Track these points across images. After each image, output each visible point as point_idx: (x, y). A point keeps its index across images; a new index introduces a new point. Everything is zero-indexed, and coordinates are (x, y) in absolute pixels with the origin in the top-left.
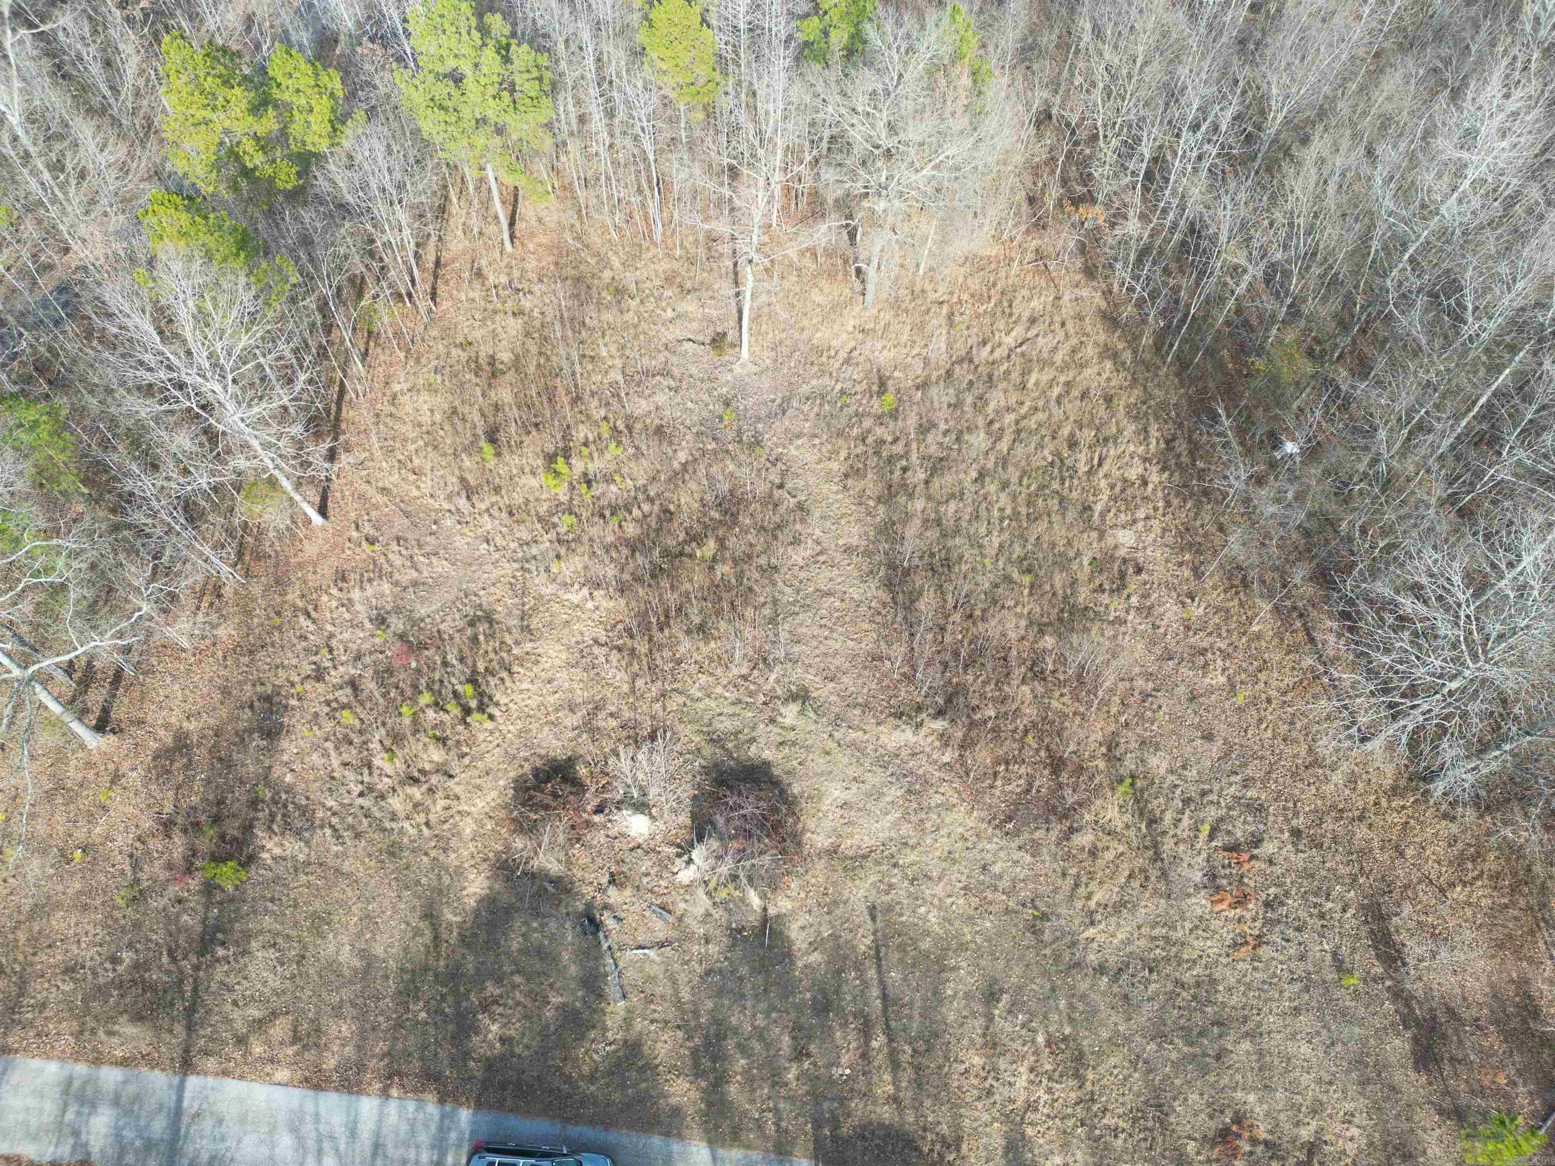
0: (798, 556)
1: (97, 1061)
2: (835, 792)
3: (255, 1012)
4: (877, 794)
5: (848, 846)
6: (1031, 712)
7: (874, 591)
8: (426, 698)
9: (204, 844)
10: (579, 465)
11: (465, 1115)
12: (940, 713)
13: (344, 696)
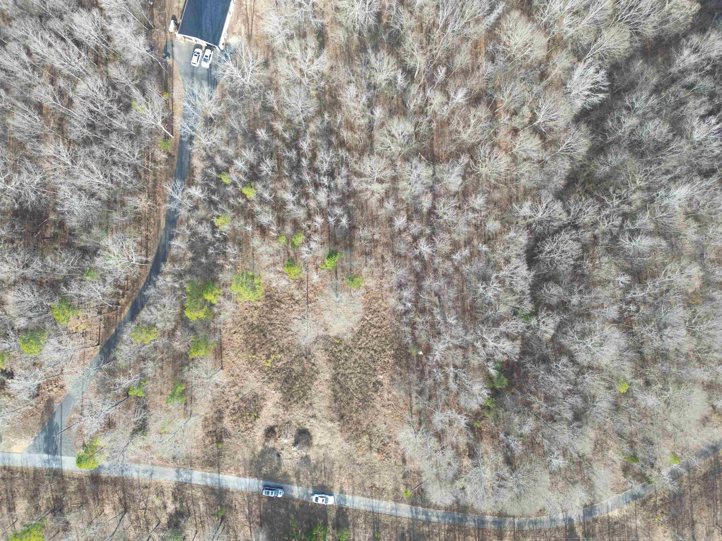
0: (316, 383)
1: (206, 472)
2: (319, 435)
3: (228, 466)
4: (326, 435)
5: (320, 444)
6: (355, 419)
7: (330, 392)
9: (215, 438)
11: (261, 481)
12: (338, 420)
13: (233, 411)
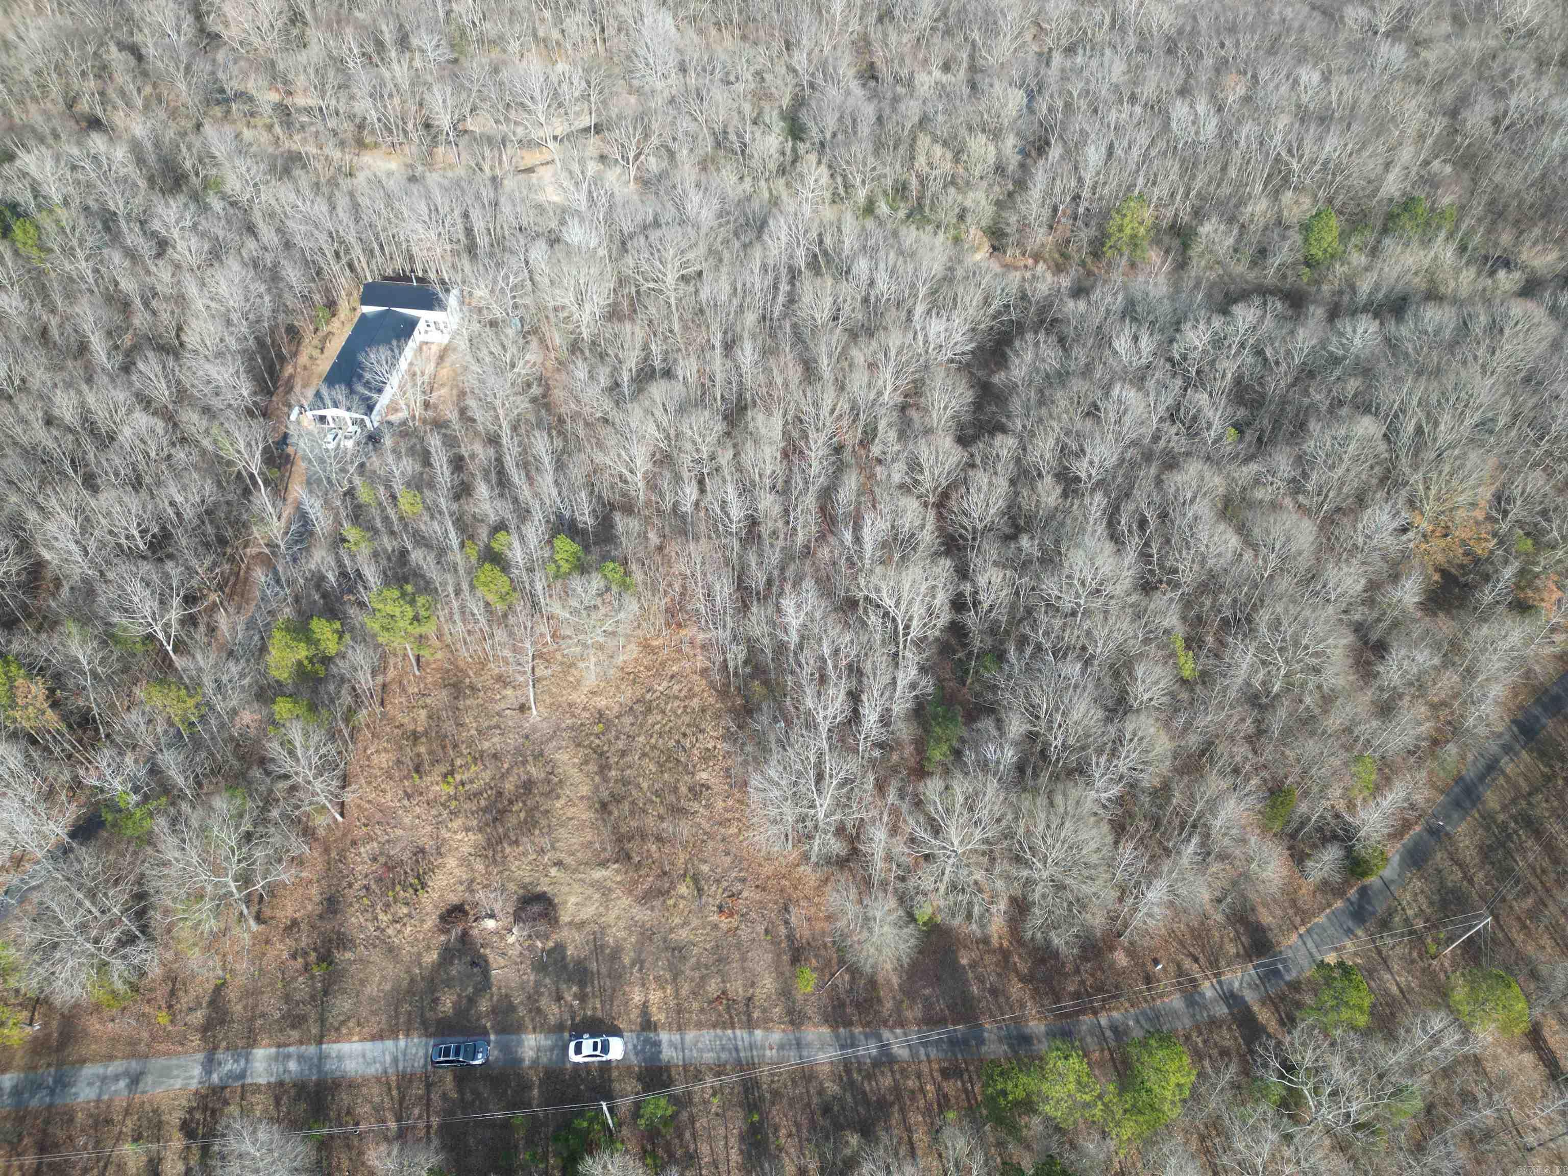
0: (558, 805)
2: (573, 900)
3: (341, 1018)
4: (590, 898)
5: (577, 920)
7: (592, 815)
8: (398, 888)
9: (311, 959)
10: (458, 777)
12: (616, 862)
13: (362, 893)
